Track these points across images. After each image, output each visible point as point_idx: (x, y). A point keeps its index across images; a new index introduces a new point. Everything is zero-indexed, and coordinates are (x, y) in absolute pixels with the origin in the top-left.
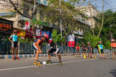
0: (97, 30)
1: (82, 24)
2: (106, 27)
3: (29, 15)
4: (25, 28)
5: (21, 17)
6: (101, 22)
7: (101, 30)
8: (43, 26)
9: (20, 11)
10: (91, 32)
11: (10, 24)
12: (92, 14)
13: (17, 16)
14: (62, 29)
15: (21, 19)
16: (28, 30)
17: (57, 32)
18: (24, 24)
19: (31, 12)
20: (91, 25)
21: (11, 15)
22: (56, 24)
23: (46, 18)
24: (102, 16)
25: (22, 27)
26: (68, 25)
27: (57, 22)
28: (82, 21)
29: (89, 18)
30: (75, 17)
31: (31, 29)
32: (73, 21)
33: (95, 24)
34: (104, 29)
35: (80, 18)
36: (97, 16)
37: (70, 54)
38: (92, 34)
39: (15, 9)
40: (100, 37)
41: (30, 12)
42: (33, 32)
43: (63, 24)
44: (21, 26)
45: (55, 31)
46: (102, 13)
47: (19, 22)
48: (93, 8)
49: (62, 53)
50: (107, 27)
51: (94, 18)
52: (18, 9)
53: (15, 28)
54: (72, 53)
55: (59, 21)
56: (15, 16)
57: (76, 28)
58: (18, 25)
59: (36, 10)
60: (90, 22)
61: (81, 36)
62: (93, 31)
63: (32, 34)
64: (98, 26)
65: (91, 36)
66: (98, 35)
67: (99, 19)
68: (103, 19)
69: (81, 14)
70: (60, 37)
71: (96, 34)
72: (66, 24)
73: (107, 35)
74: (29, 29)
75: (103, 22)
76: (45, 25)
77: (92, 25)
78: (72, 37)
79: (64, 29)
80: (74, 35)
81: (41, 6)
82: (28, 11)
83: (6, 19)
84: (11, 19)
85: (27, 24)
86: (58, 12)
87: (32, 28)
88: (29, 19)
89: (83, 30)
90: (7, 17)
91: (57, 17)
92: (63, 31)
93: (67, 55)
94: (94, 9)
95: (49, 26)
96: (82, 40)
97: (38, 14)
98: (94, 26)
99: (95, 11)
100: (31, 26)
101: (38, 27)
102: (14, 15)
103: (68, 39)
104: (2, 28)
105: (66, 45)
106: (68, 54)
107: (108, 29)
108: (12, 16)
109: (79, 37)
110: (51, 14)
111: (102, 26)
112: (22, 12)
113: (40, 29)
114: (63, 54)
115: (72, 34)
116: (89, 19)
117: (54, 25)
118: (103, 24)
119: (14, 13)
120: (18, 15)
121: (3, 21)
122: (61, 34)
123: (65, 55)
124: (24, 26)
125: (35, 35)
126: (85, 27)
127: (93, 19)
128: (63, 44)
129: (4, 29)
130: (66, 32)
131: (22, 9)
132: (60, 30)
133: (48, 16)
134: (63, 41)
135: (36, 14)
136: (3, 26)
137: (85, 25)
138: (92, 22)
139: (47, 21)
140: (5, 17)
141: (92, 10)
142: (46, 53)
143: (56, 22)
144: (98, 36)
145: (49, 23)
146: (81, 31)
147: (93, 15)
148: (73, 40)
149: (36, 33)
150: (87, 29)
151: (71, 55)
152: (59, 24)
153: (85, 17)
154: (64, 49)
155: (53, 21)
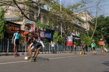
0: (91, 32)
1: (79, 27)
2: (98, 30)
3: (34, 19)
4: (31, 31)
6: (95, 25)
7: (94, 32)
8: (46, 29)
9: (26, 15)
10: (86, 34)
11: (18, 27)
12: (87, 18)
13: (24, 21)
14: (62, 31)
15: (28, 22)
16: (33, 32)
17: (58, 34)
18: (30, 27)
19: (36, 16)
20: (86, 28)
21: (19, 19)
22: (57, 27)
24: (96, 21)
25: (29, 30)
26: (67, 28)
27: (58, 26)
28: (79, 25)
29: (84, 22)
30: (73, 21)
31: (36, 31)
32: (72, 24)
33: (90, 27)
34: (97, 31)
36: (91, 21)
37: (68, 52)
38: (87, 35)
39: (22, 13)
40: (93, 38)
42: (37, 34)
43: (63, 27)
44: (27, 29)
45: (56, 33)
46: (95, 19)
47: (26, 25)
48: (88, 14)
49: (62, 51)
50: (99, 30)
51: (89, 22)
53: (22, 30)
54: (70, 51)
55: (60, 24)
56: (22, 20)
57: (74, 31)
58: (25, 28)
59: (40, 14)
60: (85, 25)
61: (77, 37)
62: (88, 33)
64: (92, 29)
65: (86, 37)
66: (92, 36)
67: (93, 23)
68: (96, 23)
69: (78, 18)
70: (60, 37)
71: (90, 36)
72: (65, 27)
73: (99, 36)
74: (35, 31)
75: (96, 25)
76: (48, 28)
77: (87, 28)
78: (71, 38)
79: (64, 32)
80: (72, 36)
82: (33, 15)
83: (15, 23)
84: (19, 23)
85: (33, 27)
86: (59, 17)
88: (34, 22)
89: (80, 32)
90: (15, 21)
91: (58, 21)
93: (66, 53)
95: (51, 29)
96: (79, 40)
97: (42, 19)
98: (88, 29)
99: (89, 16)
100: (36, 29)
101: (42, 29)
103: (67, 40)
104: (11, 30)
105: (66, 44)
106: (67, 52)
107: (100, 32)
109: (76, 38)
110: (53, 19)
111: (95, 29)
112: (28, 16)
113: (43, 31)
114: (63, 52)
115: (70, 35)
117: (55, 28)
119: (21, 17)
121: (12, 24)
122: (61, 36)
123: (64, 53)
124: (30, 29)
126: (81, 30)
127: (88, 23)
128: (63, 43)
129: (13, 31)
130: (66, 33)
131: (28, 13)
132: (60, 32)
133: (51, 20)
134: (63, 41)
135: (40, 18)
136: (12, 29)
137: (81, 28)
138: (87, 26)
139: (50, 25)
140: (13, 21)
141: (88, 15)
142: (49, 51)
143: (57, 25)
144: (92, 37)
145: (51, 27)
146: (78, 33)
147: (88, 20)
148: (71, 40)
149: (40, 35)
150: (83, 31)
151: (69, 52)
152: (60, 28)
153: (81, 21)
154: (64, 48)
155: (55, 25)
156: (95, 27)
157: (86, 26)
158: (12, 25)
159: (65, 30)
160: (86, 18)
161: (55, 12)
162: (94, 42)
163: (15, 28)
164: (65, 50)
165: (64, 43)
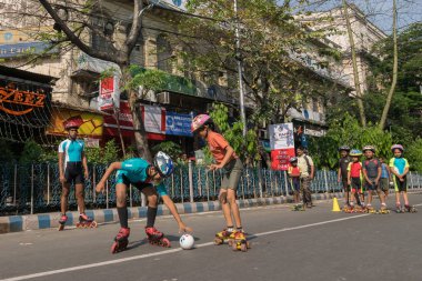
0: (375, 101)
1: (319, 79)
2: (406, 91)
3: (115, 50)
4: (100, 103)
5: (83, 60)
6: (390, 70)
7: (389, 100)
8: (173, 95)
9: (76, 34)
10: (355, 110)
11: (39, 88)
12: (356, 40)
13: (67, 56)
14: (246, 101)
15: (83, 66)
16: (111, 112)
17: (225, 116)
18: (96, 88)
19: (123, 36)
20: (352, 84)
21: (41, 51)
22: (222, 83)
23: (180, 61)
24: (392, 49)
25: (89, 99)
26: (268, 85)
27: (225, 76)
28: (317, 69)
29: (343, 58)
30: (293, 56)
31: (123, 107)
32: (287, 69)
33: (368, 79)
34: (400, 97)
35: (310, 58)
36: (374, 49)
37: (278, 198)
38: (358, 117)
39: (59, 26)
40: (386, 127)
41: (119, 40)
42: (132, 118)
43: (247, 84)
44: (83, 97)
45: (219, 112)
46: (390, 39)
47: (74, 79)
48: (358, 18)
49: (247, 197)
50: (410, 89)
51: (363, 55)
52: (70, 26)
53: (59, 103)
54: (285, 194)
55: (233, 71)
56: (58, 57)
57: (298, 97)
58: (71, 91)
59: (140, 29)
60: (348, 71)
61: (316, 126)
62: (361, 106)
63: (131, 124)
64: (380, 87)
65: (356, 126)
66: (379, 120)
67: (382, 59)
68: (396, 58)
69: (314, 42)
70: (238, 132)
71: (373, 119)
72: (259, 81)
73: (412, 121)
74: (118, 105)
75: (395, 71)
76: (180, 90)
77: (357, 84)
78: (285, 131)
79: (251, 103)
80: (290, 126)
81: (159, 15)
82: (108, 32)
83: (22, 68)
84: (42, 69)
85: (109, 85)
86: (229, 37)
87: (131, 102)
88: (116, 66)
89: (325, 105)
90: (25, 59)
91: (224, 55)
92: (249, 112)
93: (268, 203)
94: (363, 21)
95: (195, 90)
97: (149, 47)
98: (363, 88)
99: (364, 30)
100: (124, 96)
101: (151, 96)
102: (55, 50)
103: (268, 140)
104: (7, 105)
106: (271, 199)
107: (415, 98)
108: (45, 58)
109: (309, 132)
110: (202, 46)
111: (393, 85)
112: (85, 37)
113: (159, 104)
114: (254, 200)
115: (282, 121)
116: (345, 62)
117: (213, 88)
118: (395, 77)
119: (53, 42)
120: (69, 53)
121: (11, 78)
122: (242, 124)
123: (260, 204)
124: (97, 95)
125: (142, 130)
126: (329, 93)
127: (358, 59)
128: (252, 160)
129: (16, 110)
130: (262, 112)
131: (85, 25)
132: (237, 105)
133: (190, 52)
134: (250, 148)
135: (143, 43)
136: (12, 98)
137: (330, 82)
138: (355, 73)
139: (186, 74)
140: (16, 59)
141: (356, 26)
142: (187, 200)
143: (221, 74)
144: (382, 124)
145: (194, 82)
146: (315, 109)
147: (359, 47)
148: (288, 143)
149: (145, 122)
150: (339, 99)
151: (283, 202)
152: (232, 85)
153: (329, 54)
154: (256, 179)
155: (211, 73)
156: (392, 78)
157: (353, 76)
158: (9, 82)
159: (258, 97)
160: (350, 37)
161: (210, 13)
162: (398, 153)
163: (24, 97)
164: (264, 190)
165: (258, 157)
